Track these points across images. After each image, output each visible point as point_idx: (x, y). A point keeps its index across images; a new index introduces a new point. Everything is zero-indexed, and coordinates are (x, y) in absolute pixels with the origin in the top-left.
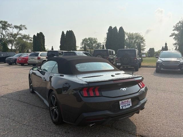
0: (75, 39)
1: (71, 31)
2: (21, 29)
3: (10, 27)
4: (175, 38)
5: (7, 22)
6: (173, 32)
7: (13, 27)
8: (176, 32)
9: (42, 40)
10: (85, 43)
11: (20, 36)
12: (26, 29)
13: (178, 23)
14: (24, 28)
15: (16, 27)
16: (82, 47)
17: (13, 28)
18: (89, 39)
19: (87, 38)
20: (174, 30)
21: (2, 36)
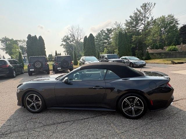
4: (63, 47)
6: (62, 43)
8: (64, 43)
13: (65, 37)
20: (62, 41)
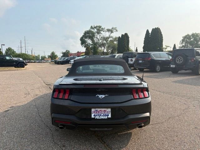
0: (162, 37)
1: (158, 28)
2: (112, 32)
3: (104, 31)
5: (101, 26)
7: (106, 30)
9: (126, 41)
10: (187, 41)
11: (112, 39)
12: (117, 31)
14: (115, 30)
15: (108, 30)
16: (182, 46)
17: (106, 32)
18: (193, 35)
19: (190, 34)
21: (97, 40)
